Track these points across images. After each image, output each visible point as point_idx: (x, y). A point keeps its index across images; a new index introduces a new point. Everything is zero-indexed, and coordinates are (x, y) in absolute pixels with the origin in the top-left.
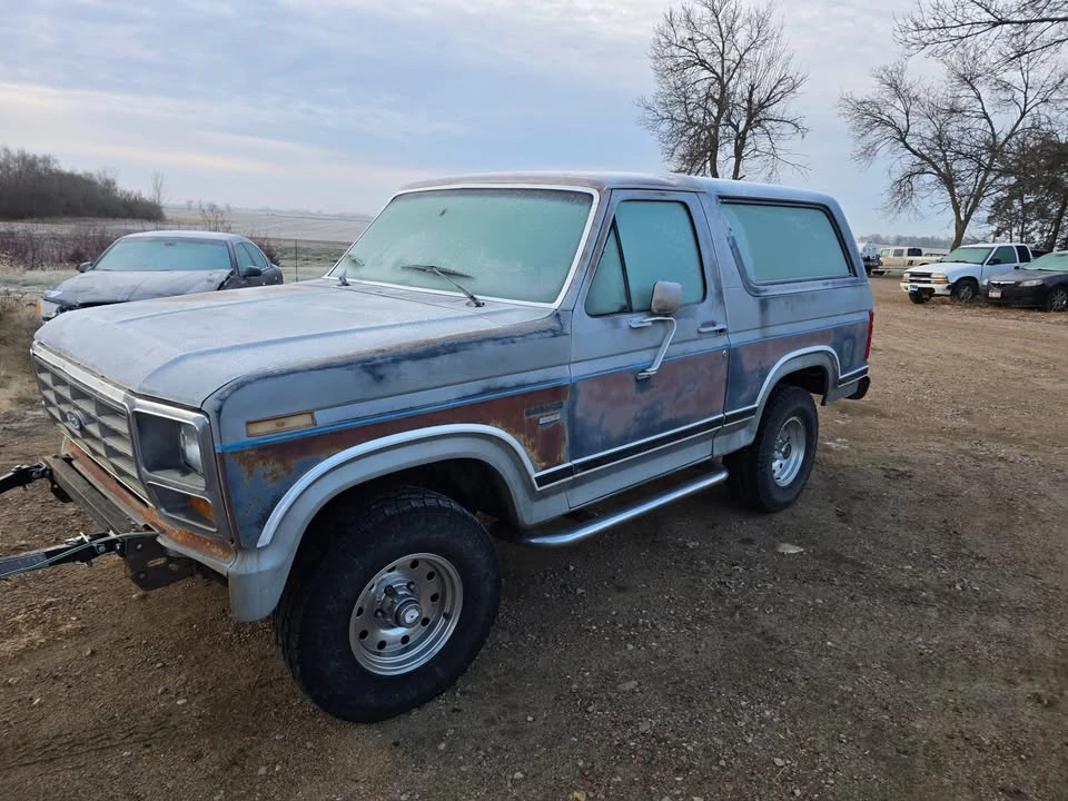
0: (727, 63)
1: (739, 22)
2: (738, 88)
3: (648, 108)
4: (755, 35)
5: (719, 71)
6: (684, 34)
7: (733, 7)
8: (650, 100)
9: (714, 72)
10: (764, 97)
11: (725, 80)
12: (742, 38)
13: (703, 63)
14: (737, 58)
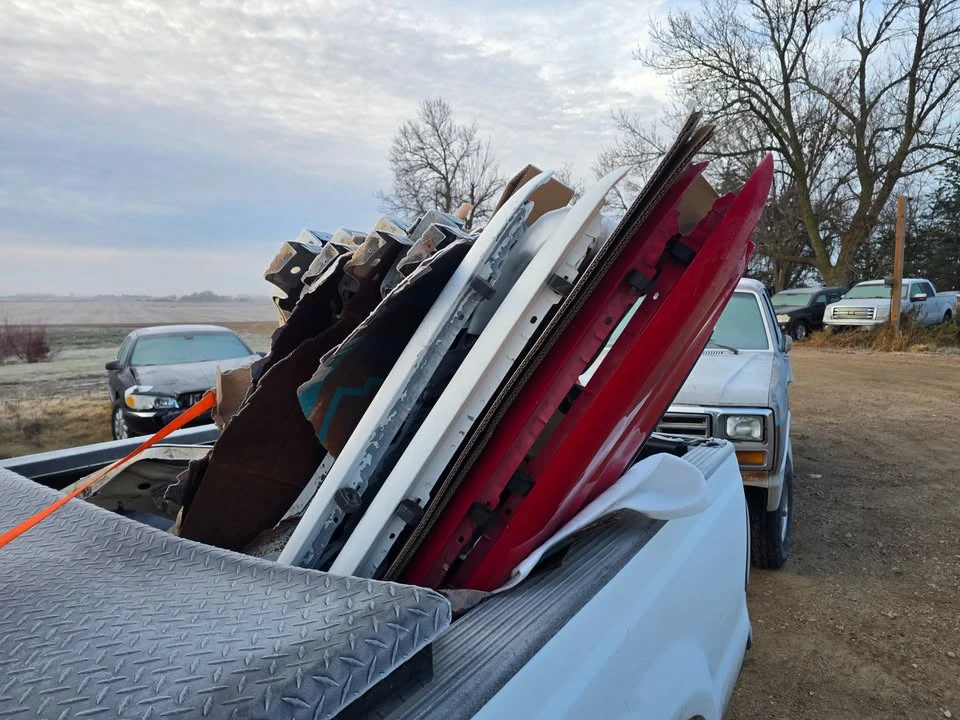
0: (448, 167)
1: (454, 136)
2: (461, 185)
3: (387, 199)
4: (465, 145)
5: (444, 172)
6: (415, 143)
7: (448, 125)
8: (386, 193)
9: (440, 173)
10: (482, 193)
11: (449, 180)
12: (456, 147)
13: (431, 166)
14: (455, 163)
